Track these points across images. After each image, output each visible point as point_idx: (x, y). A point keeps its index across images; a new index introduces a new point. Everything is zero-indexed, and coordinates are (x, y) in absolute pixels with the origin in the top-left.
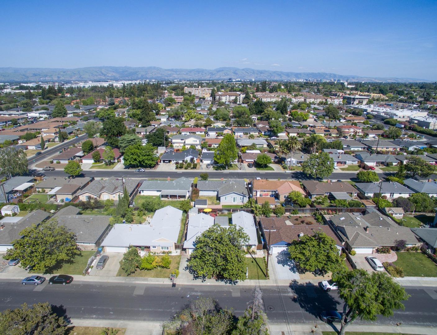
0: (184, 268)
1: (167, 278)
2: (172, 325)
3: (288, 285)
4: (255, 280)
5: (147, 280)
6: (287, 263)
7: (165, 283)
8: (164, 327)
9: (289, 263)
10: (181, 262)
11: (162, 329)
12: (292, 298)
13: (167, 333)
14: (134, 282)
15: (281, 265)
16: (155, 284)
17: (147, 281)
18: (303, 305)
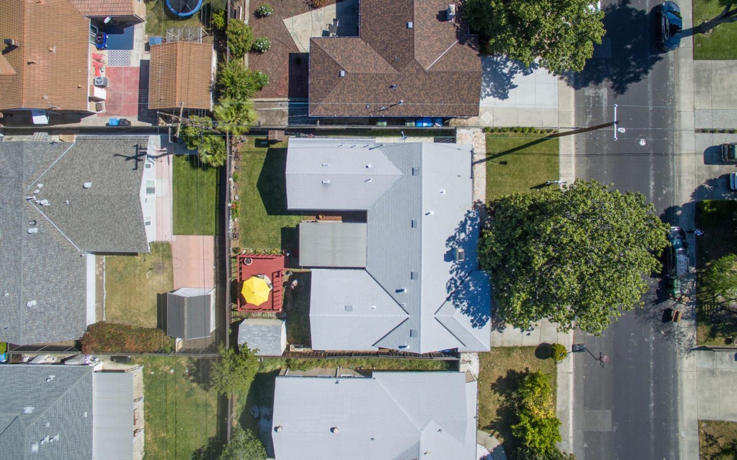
0: (525, 333)
1: (556, 369)
2: (684, 336)
3: (572, 90)
4: (562, 165)
5: (564, 413)
6: (505, 75)
7: (571, 370)
8: (690, 350)
9: (506, 71)
10: (506, 345)
11: (696, 353)
12: (613, 92)
13: (706, 341)
14: (571, 441)
15: (511, 92)
16: (576, 390)
17: (567, 410)
18: (632, 75)
